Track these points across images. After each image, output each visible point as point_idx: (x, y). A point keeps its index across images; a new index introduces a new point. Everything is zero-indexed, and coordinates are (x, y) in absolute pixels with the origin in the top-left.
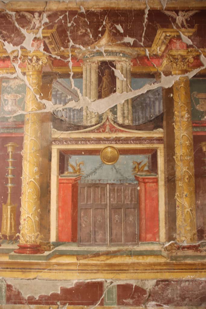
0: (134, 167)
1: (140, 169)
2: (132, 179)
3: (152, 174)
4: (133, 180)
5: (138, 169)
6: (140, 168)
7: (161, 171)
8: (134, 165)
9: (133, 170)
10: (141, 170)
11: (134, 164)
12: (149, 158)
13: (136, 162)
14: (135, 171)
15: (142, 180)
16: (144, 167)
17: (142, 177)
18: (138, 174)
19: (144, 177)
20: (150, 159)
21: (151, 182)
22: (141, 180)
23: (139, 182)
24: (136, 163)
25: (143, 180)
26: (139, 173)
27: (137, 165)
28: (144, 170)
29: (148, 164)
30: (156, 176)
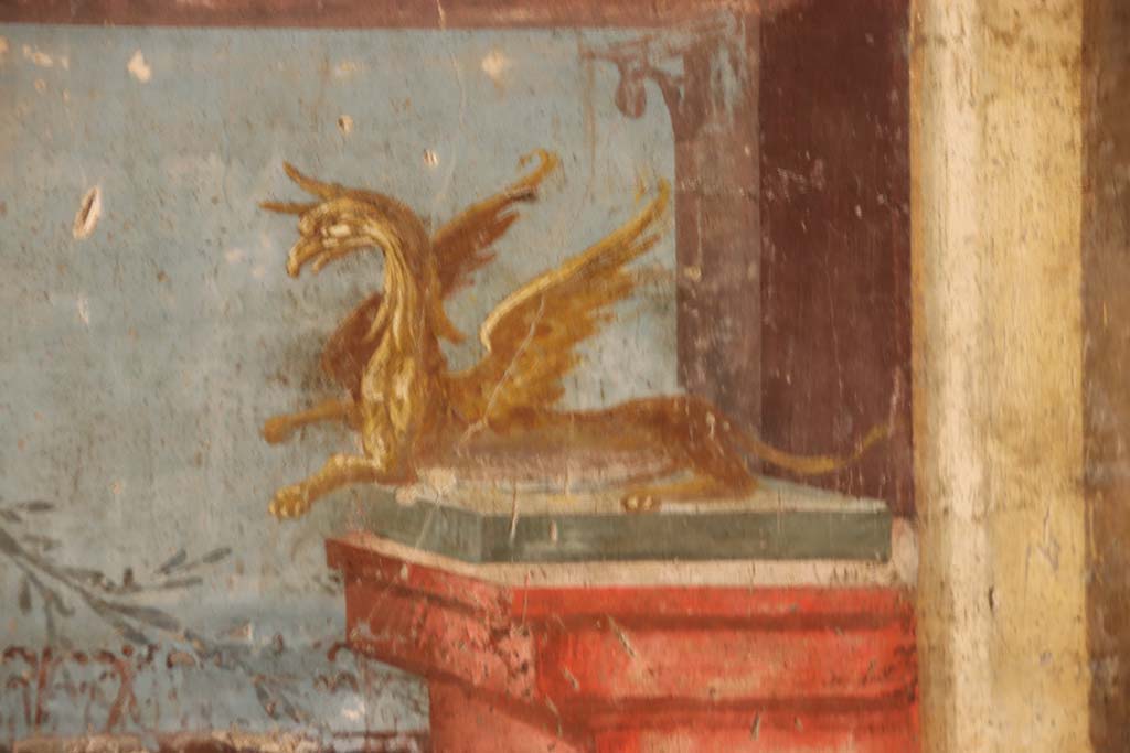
0: (330, 323)
1: (476, 382)
2: (255, 639)
3: (769, 498)
4: (297, 641)
5: (433, 367)
6: (459, 363)
7: (989, 426)
8: (337, 282)
9: (283, 401)
10: (496, 397)
11: (316, 250)
12: (689, 116)
13: (382, 207)
14: (353, 420)
15: (522, 648)
16: (584, 330)
17: (512, 575)
18: (407, 496)
19: (568, 578)
20: (718, 125)
21: (743, 711)
22: (482, 666)
23: (439, 713)
24: (375, 230)
25: (546, 660)
26: (440, 484)
27: (388, 277)
28: (580, 398)
29: (664, 254)
30: (869, 543)
